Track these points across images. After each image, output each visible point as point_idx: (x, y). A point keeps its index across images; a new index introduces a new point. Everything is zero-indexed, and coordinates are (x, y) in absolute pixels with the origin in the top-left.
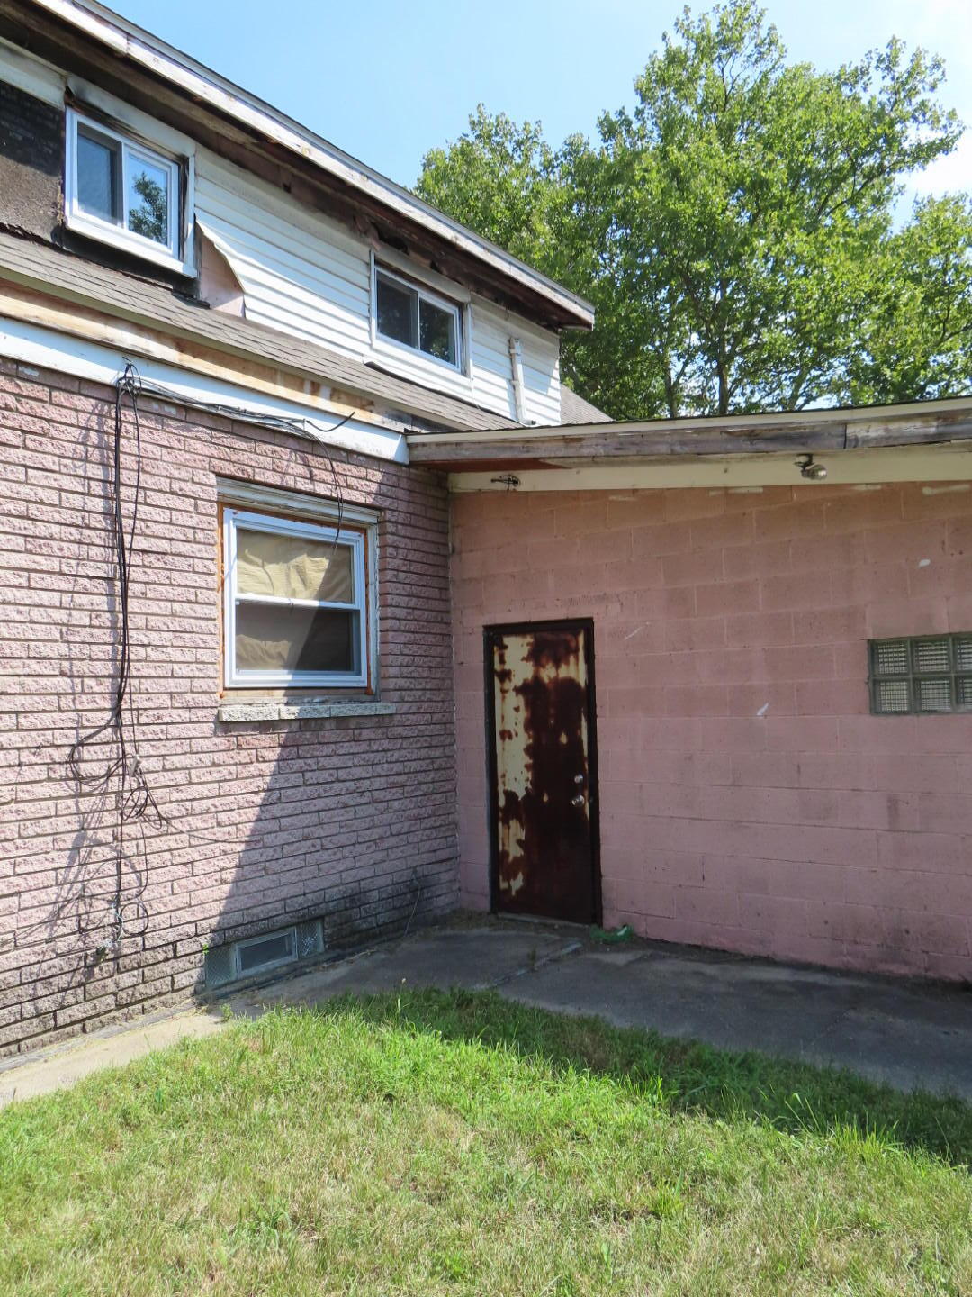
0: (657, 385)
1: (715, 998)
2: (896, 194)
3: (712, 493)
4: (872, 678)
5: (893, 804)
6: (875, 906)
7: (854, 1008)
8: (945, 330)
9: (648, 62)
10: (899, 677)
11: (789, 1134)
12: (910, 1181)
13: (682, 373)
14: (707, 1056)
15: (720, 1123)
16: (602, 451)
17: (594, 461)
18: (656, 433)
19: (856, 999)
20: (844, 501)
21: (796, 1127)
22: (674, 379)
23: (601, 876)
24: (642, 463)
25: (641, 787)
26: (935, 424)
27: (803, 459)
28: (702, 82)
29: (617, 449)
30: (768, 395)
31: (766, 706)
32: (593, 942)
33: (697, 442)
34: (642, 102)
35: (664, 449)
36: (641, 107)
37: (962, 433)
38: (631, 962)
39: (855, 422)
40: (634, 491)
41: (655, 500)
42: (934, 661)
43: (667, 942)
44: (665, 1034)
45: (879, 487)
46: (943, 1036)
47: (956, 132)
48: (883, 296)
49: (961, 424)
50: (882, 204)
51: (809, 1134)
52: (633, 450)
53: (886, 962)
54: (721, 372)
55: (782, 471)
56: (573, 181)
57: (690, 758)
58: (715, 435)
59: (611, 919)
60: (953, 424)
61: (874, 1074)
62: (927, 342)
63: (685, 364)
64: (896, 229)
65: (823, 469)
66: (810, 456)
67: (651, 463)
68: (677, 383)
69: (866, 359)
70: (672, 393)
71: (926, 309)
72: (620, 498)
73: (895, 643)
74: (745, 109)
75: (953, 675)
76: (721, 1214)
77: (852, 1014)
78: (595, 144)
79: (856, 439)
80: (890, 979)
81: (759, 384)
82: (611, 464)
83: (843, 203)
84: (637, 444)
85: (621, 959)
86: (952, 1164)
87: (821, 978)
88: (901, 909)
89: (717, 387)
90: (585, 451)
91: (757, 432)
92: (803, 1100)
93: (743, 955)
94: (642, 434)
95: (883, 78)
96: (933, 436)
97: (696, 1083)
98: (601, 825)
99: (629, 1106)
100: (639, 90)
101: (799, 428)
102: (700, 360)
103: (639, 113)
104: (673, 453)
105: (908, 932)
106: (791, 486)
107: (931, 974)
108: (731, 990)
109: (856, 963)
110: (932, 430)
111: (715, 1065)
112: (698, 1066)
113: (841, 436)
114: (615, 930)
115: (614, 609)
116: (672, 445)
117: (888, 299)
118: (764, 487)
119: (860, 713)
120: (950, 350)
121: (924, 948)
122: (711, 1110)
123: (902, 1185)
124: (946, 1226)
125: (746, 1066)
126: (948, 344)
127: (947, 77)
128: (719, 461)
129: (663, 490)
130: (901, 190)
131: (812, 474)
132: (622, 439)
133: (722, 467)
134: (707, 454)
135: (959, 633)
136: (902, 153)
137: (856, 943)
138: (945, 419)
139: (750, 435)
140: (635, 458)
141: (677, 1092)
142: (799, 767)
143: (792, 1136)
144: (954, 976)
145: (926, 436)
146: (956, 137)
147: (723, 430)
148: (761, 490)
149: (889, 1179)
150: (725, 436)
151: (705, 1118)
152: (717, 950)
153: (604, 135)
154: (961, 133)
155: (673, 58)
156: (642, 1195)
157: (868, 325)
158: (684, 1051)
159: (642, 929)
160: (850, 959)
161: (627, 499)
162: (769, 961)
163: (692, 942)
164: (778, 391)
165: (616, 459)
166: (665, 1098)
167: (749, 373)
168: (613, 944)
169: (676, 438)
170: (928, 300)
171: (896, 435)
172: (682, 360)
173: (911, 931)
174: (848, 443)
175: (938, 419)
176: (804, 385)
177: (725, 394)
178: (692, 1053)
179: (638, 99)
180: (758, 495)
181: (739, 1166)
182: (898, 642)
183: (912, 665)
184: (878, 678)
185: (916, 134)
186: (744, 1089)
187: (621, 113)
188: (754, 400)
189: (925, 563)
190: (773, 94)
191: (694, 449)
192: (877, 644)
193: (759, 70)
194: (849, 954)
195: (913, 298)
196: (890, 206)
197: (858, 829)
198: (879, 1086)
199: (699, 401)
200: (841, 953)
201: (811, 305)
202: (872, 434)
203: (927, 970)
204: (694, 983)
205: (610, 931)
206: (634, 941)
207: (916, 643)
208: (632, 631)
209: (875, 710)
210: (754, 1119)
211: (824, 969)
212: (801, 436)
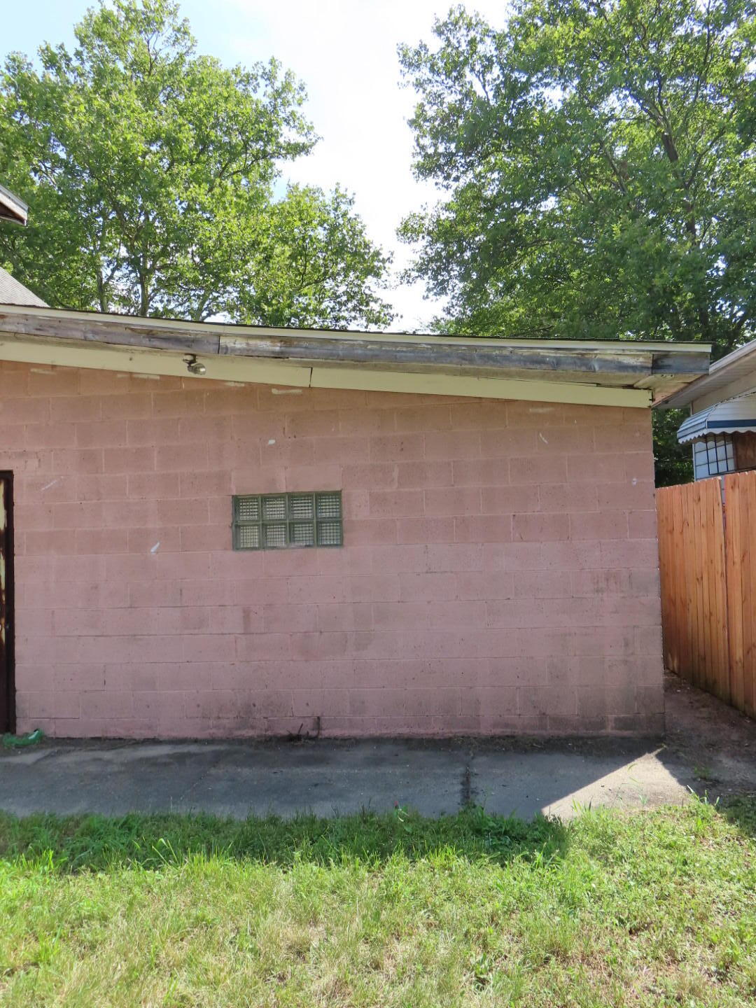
0: (91, 283)
1: (109, 777)
2: (276, 176)
3: (119, 376)
4: (235, 524)
5: (247, 614)
6: (233, 690)
7: (214, 766)
8: (303, 280)
9: (86, 13)
10: (253, 523)
11: (154, 871)
12: (237, 883)
13: (111, 277)
14: (95, 824)
15: (100, 875)
16: (23, 330)
17: (16, 337)
18: (71, 321)
19: (217, 759)
20: (218, 393)
21: (160, 863)
22: (104, 280)
23: (14, 691)
24: (60, 344)
25: (53, 613)
26: (279, 344)
27: (189, 358)
28: (133, 45)
29: (37, 329)
30: (181, 305)
31: (158, 544)
32: (6, 748)
33: (106, 333)
34: (82, 45)
35: (78, 335)
36: (80, 49)
37: (296, 353)
38: (39, 760)
39: (226, 335)
40: (53, 367)
41: (73, 376)
42: (277, 511)
43: (73, 739)
44: (63, 814)
45: (243, 385)
46: (273, 776)
47: (313, 141)
48: (262, 246)
49: (296, 347)
50: (266, 180)
51: (170, 867)
52: (52, 332)
53: (239, 728)
54: (142, 281)
55: (172, 364)
56: (17, 92)
57: (96, 588)
58: (121, 330)
59: (23, 726)
60: (290, 346)
61: (221, 812)
62: (291, 287)
63: (113, 271)
64: (274, 201)
65: (203, 367)
66: (194, 356)
67: (67, 345)
68: (107, 283)
69: (252, 290)
70: (102, 290)
71: (291, 263)
72: (40, 371)
73: (252, 498)
74: (165, 78)
75: (288, 521)
76: (93, 947)
77: (213, 771)
78: (38, 69)
79: (227, 348)
80: (241, 741)
81: (174, 295)
82: (33, 341)
83: (238, 171)
84: (55, 328)
85: (29, 758)
86: (267, 863)
87: (193, 748)
88: (250, 690)
89: (140, 291)
90: (8, 328)
91: (154, 332)
92: (166, 842)
93: (135, 740)
94: (60, 320)
95: (266, 86)
96: (278, 353)
97: (84, 849)
98: (16, 648)
99: (22, 881)
100: (78, 35)
101: (186, 334)
102: (125, 269)
103: (78, 54)
104: (85, 339)
105: (254, 705)
106: (181, 377)
107: (269, 733)
108: (123, 769)
109: (220, 733)
110: (277, 349)
111: (102, 831)
112: (87, 835)
113: (215, 344)
114: (27, 734)
115: (33, 463)
116: (85, 332)
117: (265, 249)
118: (160, 375)
119: (226, 549)
120: (306, 295)
121: (265, 715)
122: (95, 867)
123: (231, 887)
124: (256, 908)
125: (126, 826)
126: (305, 290)
127: (309, 98)
128: (127, 351)
129: (78, 368)
130: (279, 174)
131: (195, 370)
132: (42, 322)
133: (128, 355)
134: (115, 344)
135: (293, 493)
136: (279, 146)
137: (219, 718)
138: (285, 342)
139: (148, 334)
140: (54, 339)
141: (66, 859)
142: (181, 591)
143: (157, 872)
144: (284, 732)
145: (273, 352)
146: (314, 144)
147: (127, 326)
148: (158, 378)
149: (223, 885)
150: (129, 331)
151: (88, 874)
152: (114, 739)
153: (46, 62)
154: (316, 141)
155: (106, 18)
156: (26, 952)
157: (251, 266)
158: (77, 824)
159: (51, 731)
160: (214, 731)
161: (47, 372)
162: (155, 742)
163: (92, 736)
164: (187, 304)
165: (36, 338)
166: (55, 866)
167: (165, 285)
168: (25, 747)
169: (89, 327)
170: (293, 257)
171: (254, 348)
172: (111, 267)
173: (257, 704)
174: (221, 350)
175: (281, 341)
176: (207, 303)
177: (146, 299)
178: (83, 825)
179: (78, 42)
180: (156, 381)
181: (111, 905)
182: (253, 498)
183: (261, 515)
184: (240, 523)
185: (288, 135)
186: (123, 844)
187: (61, 47)
188: (170, 307)
189: (272, 442)
190: (187, 74)
191: (105, 339)
192: (239, 499)
193: (176, 50)
194: (215, 727)
195: (283, 252)
196: (272, 182)
197: (222, 634)
198: (225, 820)
199: (124, 300)
200: (209, 727)
201: (211, 243)
202: (238, 346)
203: (266, 730)
204: (92, 769)
205: (22, 737)
206: (44, 741)
207: (265, 499)
208: (48, 483)
209: (236, 546)
210: (128, 866)
211: (196, 741)
212: (187, 340)
